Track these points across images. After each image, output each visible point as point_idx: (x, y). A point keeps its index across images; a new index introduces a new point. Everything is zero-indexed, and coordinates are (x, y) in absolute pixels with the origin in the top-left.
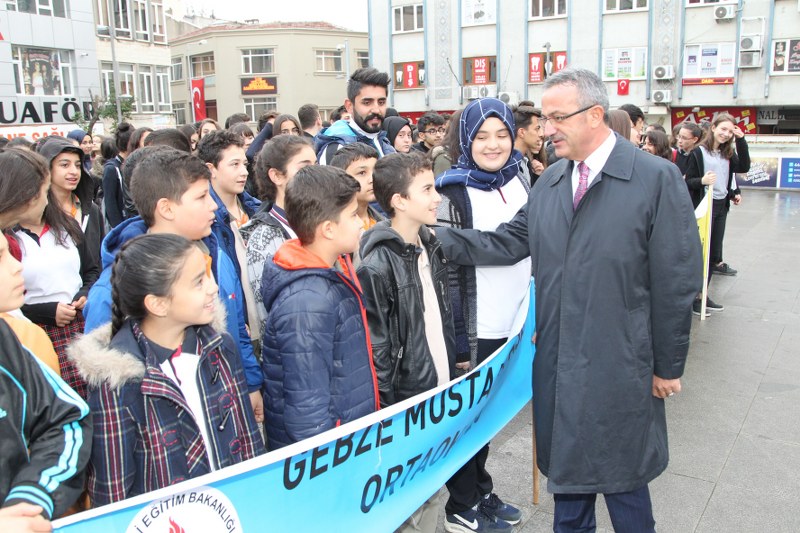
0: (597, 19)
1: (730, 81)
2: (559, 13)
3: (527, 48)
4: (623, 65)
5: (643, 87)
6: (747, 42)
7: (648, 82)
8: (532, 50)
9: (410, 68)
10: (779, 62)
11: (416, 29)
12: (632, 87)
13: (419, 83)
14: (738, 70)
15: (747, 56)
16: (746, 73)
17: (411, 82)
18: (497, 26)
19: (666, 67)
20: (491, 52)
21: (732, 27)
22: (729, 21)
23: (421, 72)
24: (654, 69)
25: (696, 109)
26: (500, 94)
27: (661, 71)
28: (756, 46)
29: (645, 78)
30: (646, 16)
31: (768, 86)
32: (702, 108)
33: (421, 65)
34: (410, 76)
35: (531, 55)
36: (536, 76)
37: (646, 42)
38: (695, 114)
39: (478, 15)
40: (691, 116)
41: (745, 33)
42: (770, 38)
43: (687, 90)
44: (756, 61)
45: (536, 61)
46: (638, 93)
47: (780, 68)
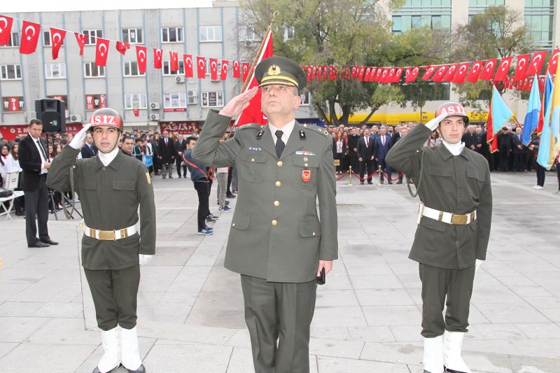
0: (121, 79)
1: (185, 110)
2: (101, 74)
3: (84, 92)
4: (135, 102)
5: (146, 113)
6: (191, 93)
7: (148, 110)
8: (87, 93)
9: (14, 100)
10: (205, 102)
11: (16, 78)
12: (140, 113)
13: (19, 109)
14: (188, 105)
15: (191, 100)
16: (192, 106)
17: (14, 108)
18: (67, 80)
19: (156, 103)
20: (65, 93)
21: (184, 86)
22: (182, 83)
23: (21, 103)
24: (150, 104)
25: (171, 123)
26: (71, 116)
27: (153, 105)
28: (195, 94)
29: (146, 108)
30: (144, 80)
31: (201, 112)
32: (174, 122)
33: (20, 99)
34: (14, 104)
35: (87, 96)
36: (90, 107)
37: (145, 91)
38: (171, 125)
39: (55, 73)
40: (169, 126)
41: (189, 89)
42: (200, 91)
43: (166, 114)
44: (195, 101)
45: (90, 99)
46: (143, 115)
47: (206, 104)
